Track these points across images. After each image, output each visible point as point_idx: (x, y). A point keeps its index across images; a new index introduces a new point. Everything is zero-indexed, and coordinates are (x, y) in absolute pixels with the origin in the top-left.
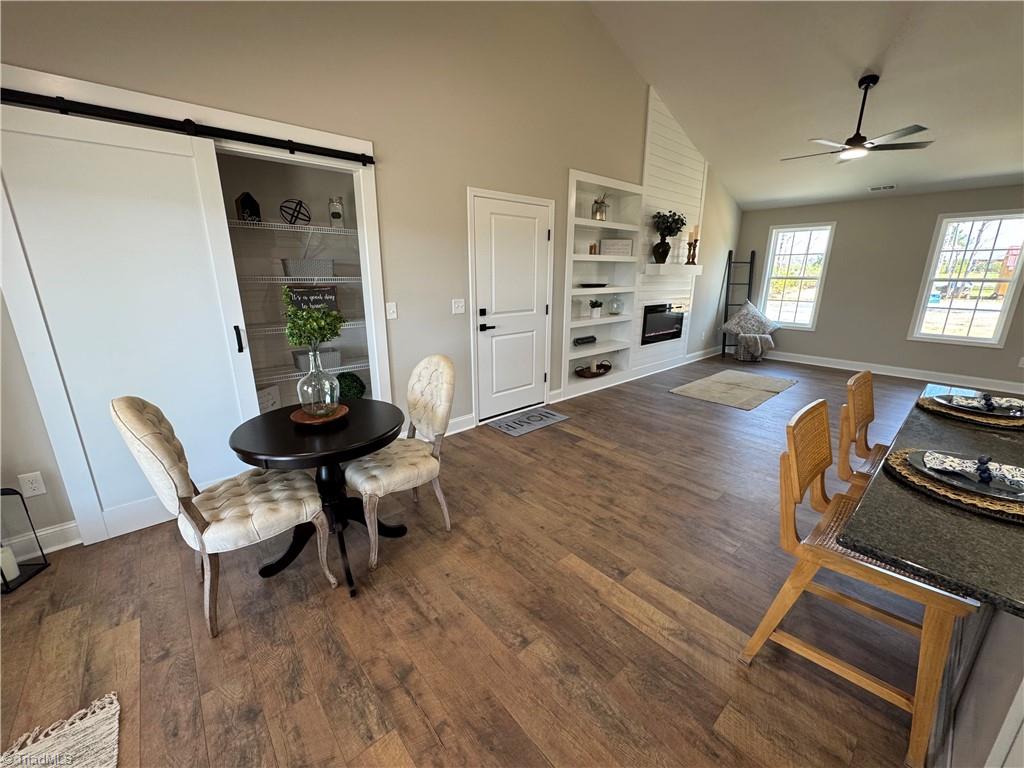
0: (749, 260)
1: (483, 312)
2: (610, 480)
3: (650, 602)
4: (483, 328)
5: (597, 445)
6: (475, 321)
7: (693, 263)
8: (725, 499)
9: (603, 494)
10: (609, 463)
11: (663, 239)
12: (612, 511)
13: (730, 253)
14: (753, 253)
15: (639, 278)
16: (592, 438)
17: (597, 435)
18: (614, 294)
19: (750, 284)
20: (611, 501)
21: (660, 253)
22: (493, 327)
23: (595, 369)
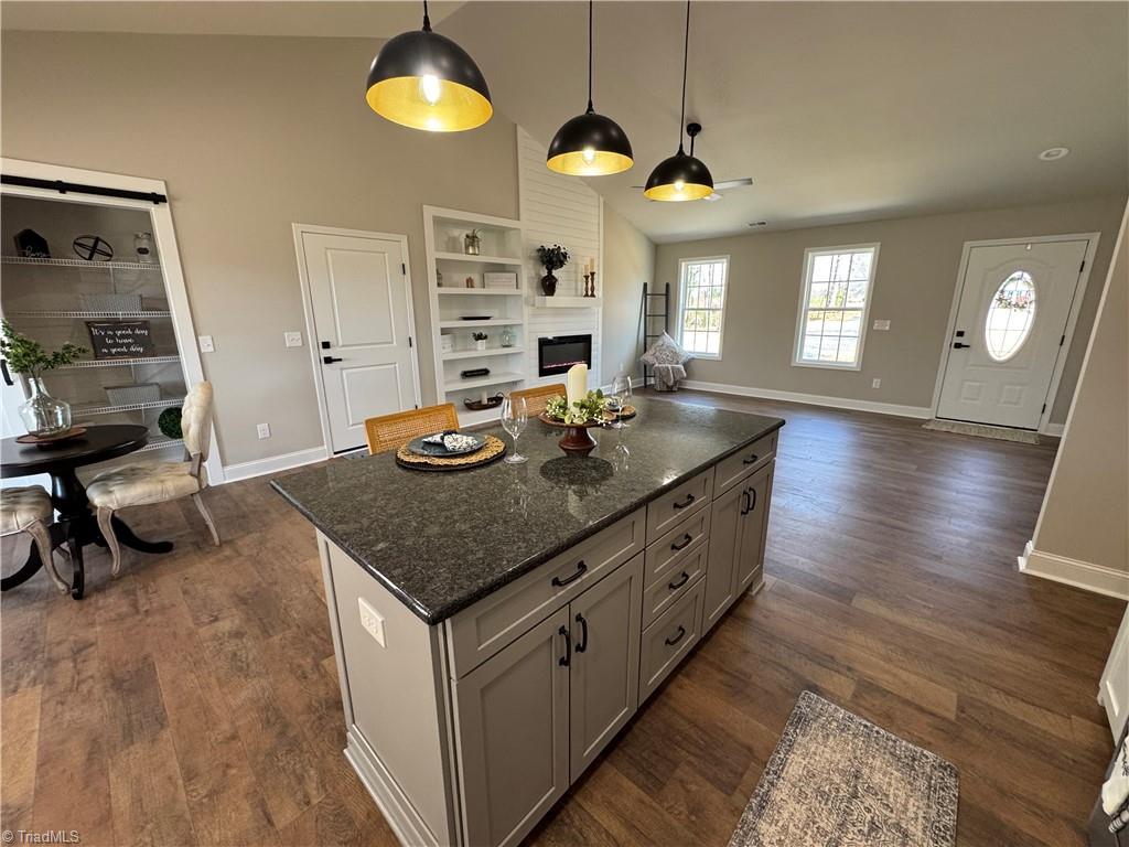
0: (664, 292)
1: (326, 345)
4: (328, 360)
6: (317, 354)
7: (593, 295)
11: (550, 272)
13: (645, 285)
14: (667, 285)
15: (527, 310)
18: (505, 326)
19: (667, 316)
21: (549, 286)
22: (340, 360)
23: (485, 402)
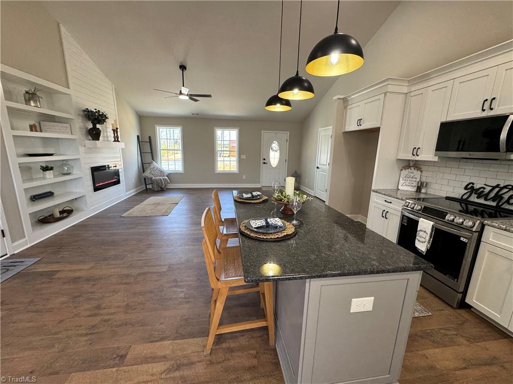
0: (149, 141)
2: (92, 292)
3: (148, 362)
5: (75, 271)
7: (118, 141)
8: (171, 268)
9: (89, 306)
10: (88, 280)
11: (94, 125)
12: (101, 315)
13: (138, 136)
14: (150, 137)
15: (82, 149)
16: (68, 267)
17: (72, 263)
18: (63, 160)
19: (152, 153)
20: (98, 307)
21: (95, 134)
23: (58, 215)
